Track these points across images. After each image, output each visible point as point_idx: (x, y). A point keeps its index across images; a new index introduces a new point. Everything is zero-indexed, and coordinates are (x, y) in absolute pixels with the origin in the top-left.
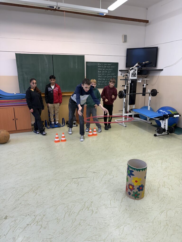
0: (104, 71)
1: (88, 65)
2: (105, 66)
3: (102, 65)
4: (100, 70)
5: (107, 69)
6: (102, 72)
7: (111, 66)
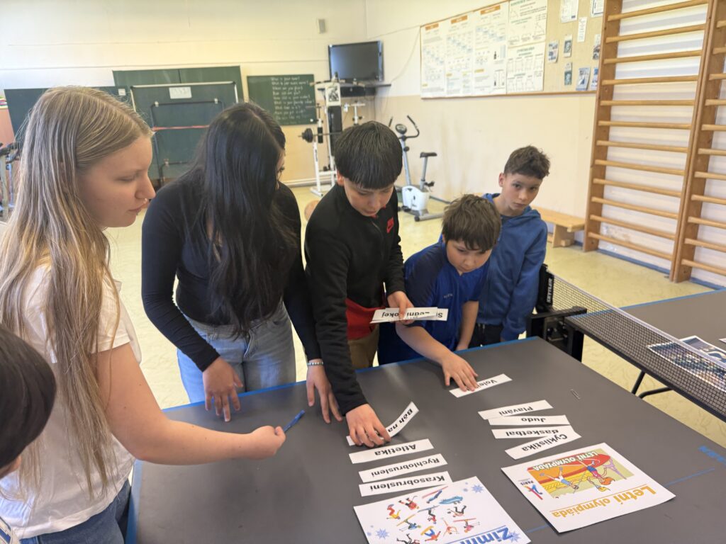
0: (287, 91)
1: (252, 81)
2: (287, 81)
3: (279, 81)
4: (276, 91)
5: (292, 89)
6: (280, 94)
7: (297, 81)
